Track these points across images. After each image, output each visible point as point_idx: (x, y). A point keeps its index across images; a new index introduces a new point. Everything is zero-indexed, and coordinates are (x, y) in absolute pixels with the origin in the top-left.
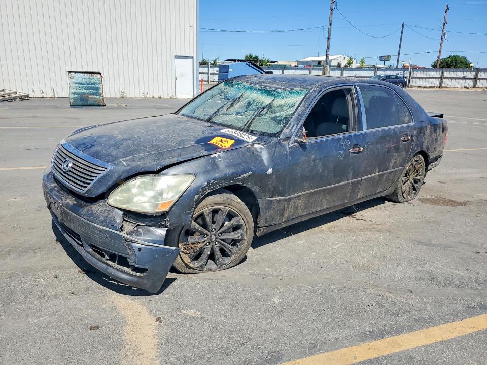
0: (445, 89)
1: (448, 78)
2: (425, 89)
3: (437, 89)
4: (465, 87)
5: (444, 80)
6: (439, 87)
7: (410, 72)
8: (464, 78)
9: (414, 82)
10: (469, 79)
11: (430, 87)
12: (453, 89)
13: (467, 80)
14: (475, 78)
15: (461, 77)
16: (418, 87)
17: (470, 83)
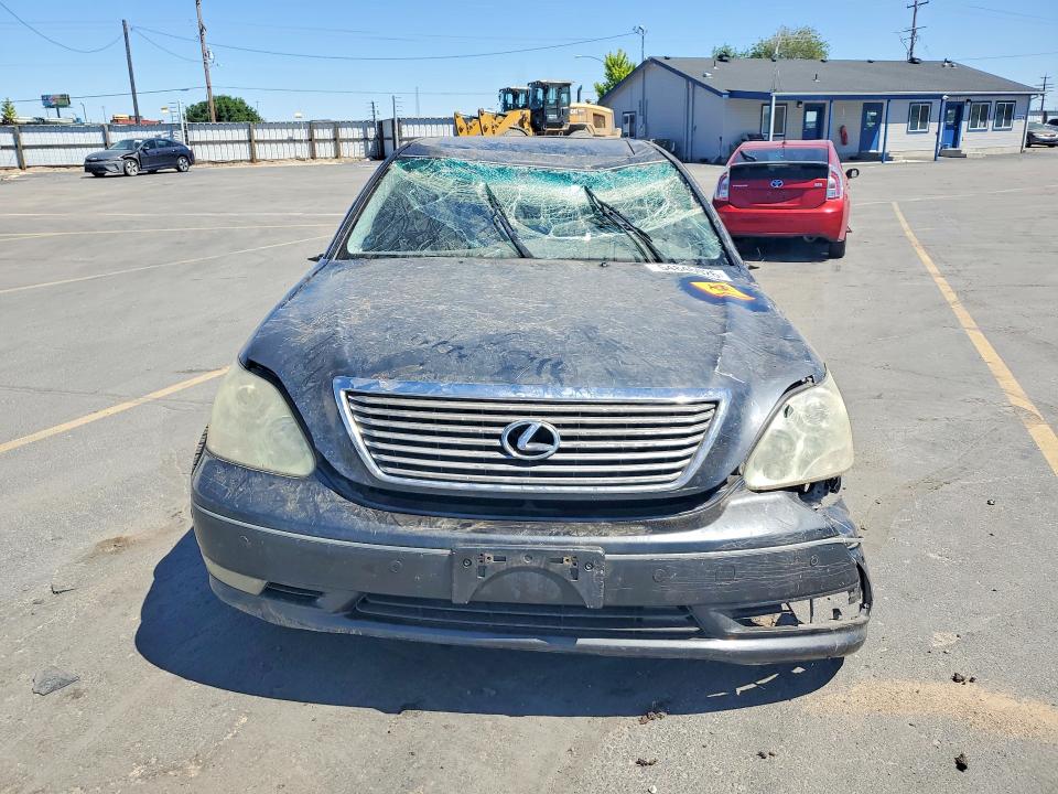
0: (264, 164)
1: (263, 142)
2: (225, 166)
3: (248, 165)
4: (298, 159)
5: (256, 145)
6: (252, 161)
7: (186, 131)
8: (291, 140)
9: (200, 153)
10: (300, 141)
11: (234, 162)
12: (277, 164)
13: (298, 145)
14: (310, 140)
15: (285, 138)
16: (209, 162)
17: (303, 151)
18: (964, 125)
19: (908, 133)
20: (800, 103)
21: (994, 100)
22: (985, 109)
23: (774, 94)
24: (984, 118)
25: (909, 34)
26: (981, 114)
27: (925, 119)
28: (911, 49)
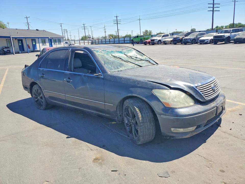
18: (53, 44)
19: (42, 46)
20: (16, 39)
21: (57, 38)
22: (56, 40)
23: (11, 37)
24: (56, 42)
25: (27, 24)
26: (55, 41)
27: (45, 43)
28: (29, 27)
